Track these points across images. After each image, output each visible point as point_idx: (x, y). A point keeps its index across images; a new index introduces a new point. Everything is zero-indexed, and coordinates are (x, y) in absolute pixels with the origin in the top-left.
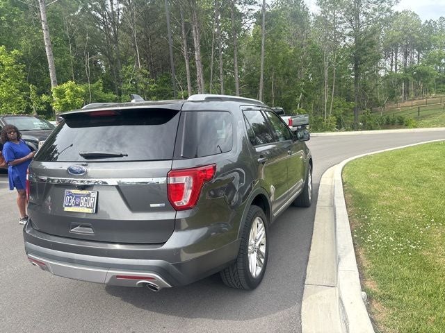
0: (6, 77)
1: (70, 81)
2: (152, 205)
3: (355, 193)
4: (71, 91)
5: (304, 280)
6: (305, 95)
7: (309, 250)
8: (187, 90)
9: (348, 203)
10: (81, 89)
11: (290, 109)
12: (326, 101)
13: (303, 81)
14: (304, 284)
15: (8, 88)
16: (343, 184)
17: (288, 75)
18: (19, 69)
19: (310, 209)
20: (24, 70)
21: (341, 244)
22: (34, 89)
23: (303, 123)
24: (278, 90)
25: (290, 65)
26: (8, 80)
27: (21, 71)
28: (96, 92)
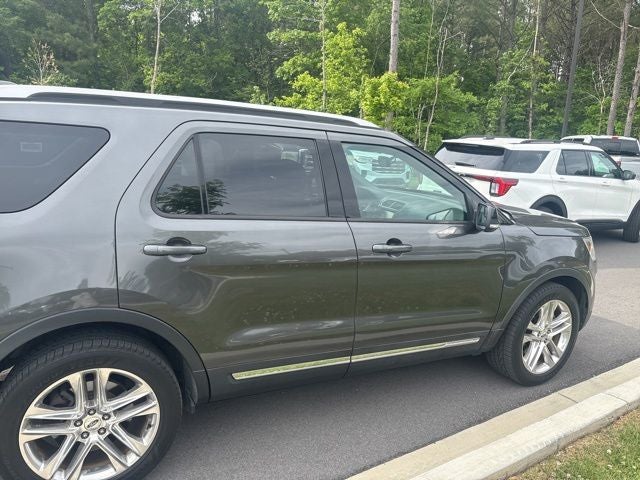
4: (388, 87)
8: (612, 95)
15: (340, 79)
18: (360, 54)
20: (369, 56)
26: (343, 68)
27: (363, 56)
28: (447, 91)
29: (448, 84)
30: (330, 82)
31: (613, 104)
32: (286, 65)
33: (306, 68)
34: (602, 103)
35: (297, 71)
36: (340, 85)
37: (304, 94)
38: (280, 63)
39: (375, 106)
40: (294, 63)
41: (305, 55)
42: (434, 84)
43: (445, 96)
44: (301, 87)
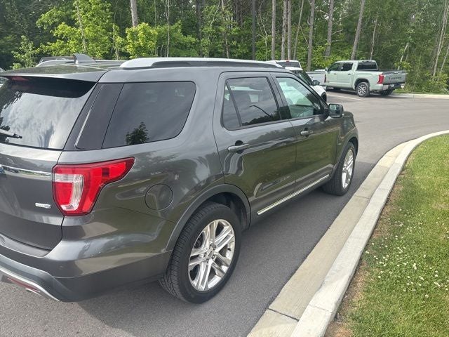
0: (93, 16)
1: (143, 23)
2: (38, 205)
3: (411, 185)
4: (144, 34)
5: (270, 303)
6: (413, 45)
7: (305, 258)
8: (271, 34)
9: (392, 198)
10: (154, 31)
11: (392, 61)
12: (438, 54)
13: (413, 28)
14: (267, 308)
15: (94, 28)
16: (403, 169)
17: (395, 19)
18: (105, 8)
19: (341, 199)
20: (111, 9)
21: (338, 263)
22: (116, 29)
23: (398, 80)
24: (380, 38)
25: (400, 7)
26: (95, 19)
27: (107, 10)
28: (174, 35)
29: (176, 30)
30: (86, 30)
31: (273, 40)
32: (45, 17)
33: (62, 19)
34: (265, 38)
35: (55, 22)
36: (95, 32)
37: (66, 40)
38: (38, 16)
39: (137, 48)
40: (51, 15)
41: (58, 9)
42: (166, 30)
43: (174, 38)
44: (62, 35)
